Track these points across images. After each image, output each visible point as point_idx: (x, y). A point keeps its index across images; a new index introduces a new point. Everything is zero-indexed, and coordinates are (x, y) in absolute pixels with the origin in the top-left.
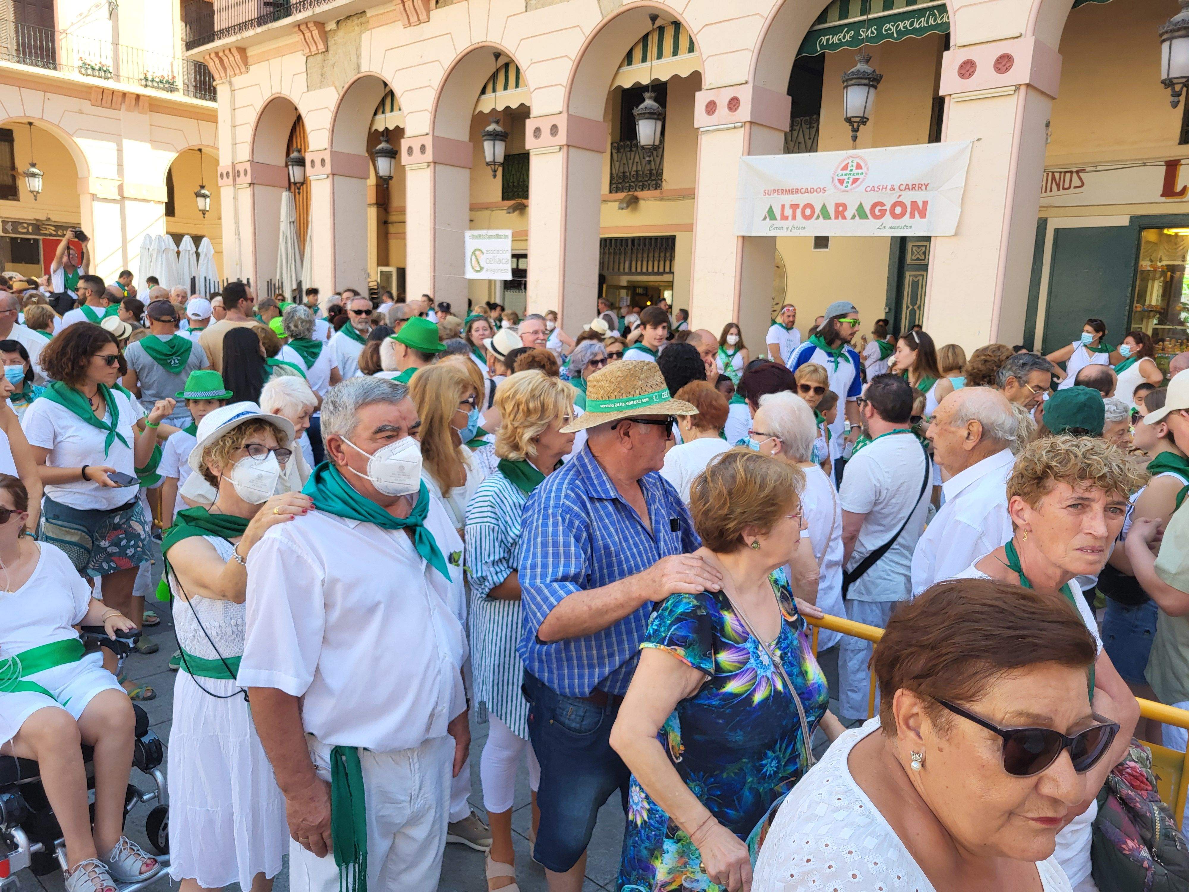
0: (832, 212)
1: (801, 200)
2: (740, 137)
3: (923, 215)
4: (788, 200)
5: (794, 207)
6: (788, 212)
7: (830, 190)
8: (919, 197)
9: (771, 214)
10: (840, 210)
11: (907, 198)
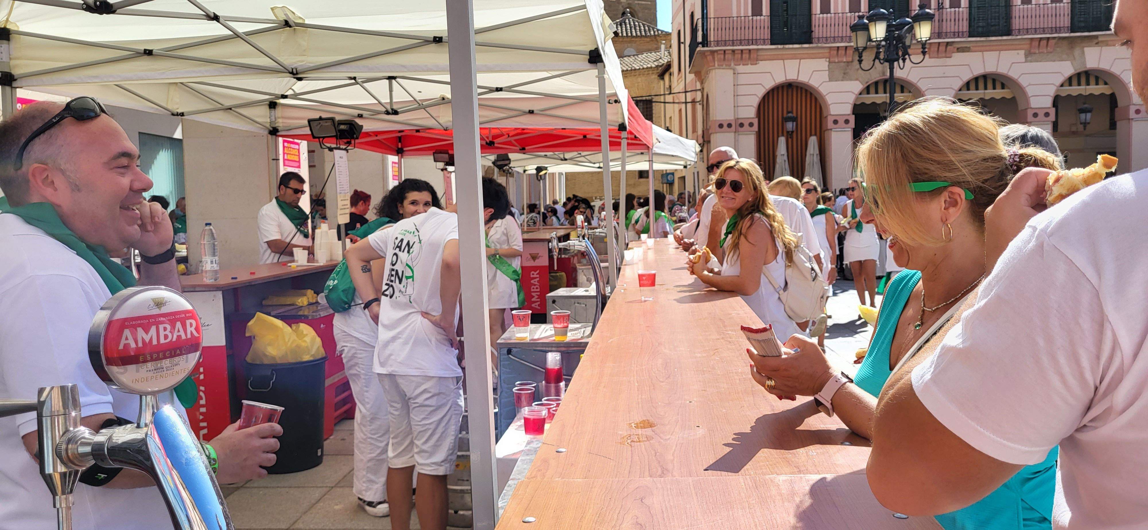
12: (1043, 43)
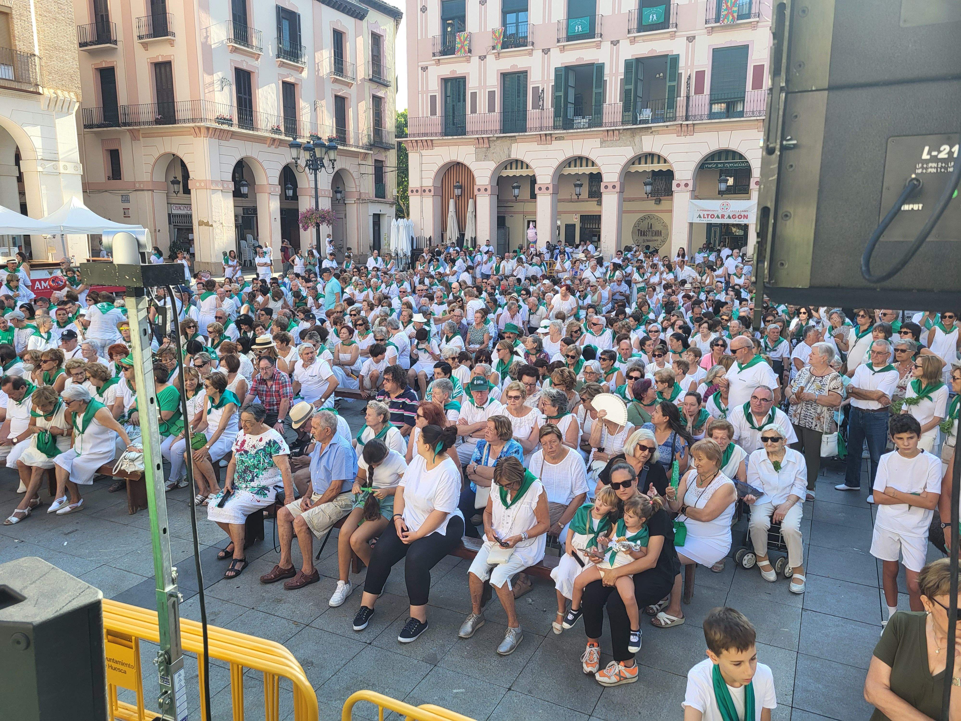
0: (720, 216)
1: (710, 213)
2: (688, 194)
3: (747, 218)
4: (706, 213)
5: (708, 215)
6: (706, 216)
7: (720, 211)
8: (746, 214)
9: (700, 216)
10: (723, 216)
11: (742, 214)
12: (611, 133)
